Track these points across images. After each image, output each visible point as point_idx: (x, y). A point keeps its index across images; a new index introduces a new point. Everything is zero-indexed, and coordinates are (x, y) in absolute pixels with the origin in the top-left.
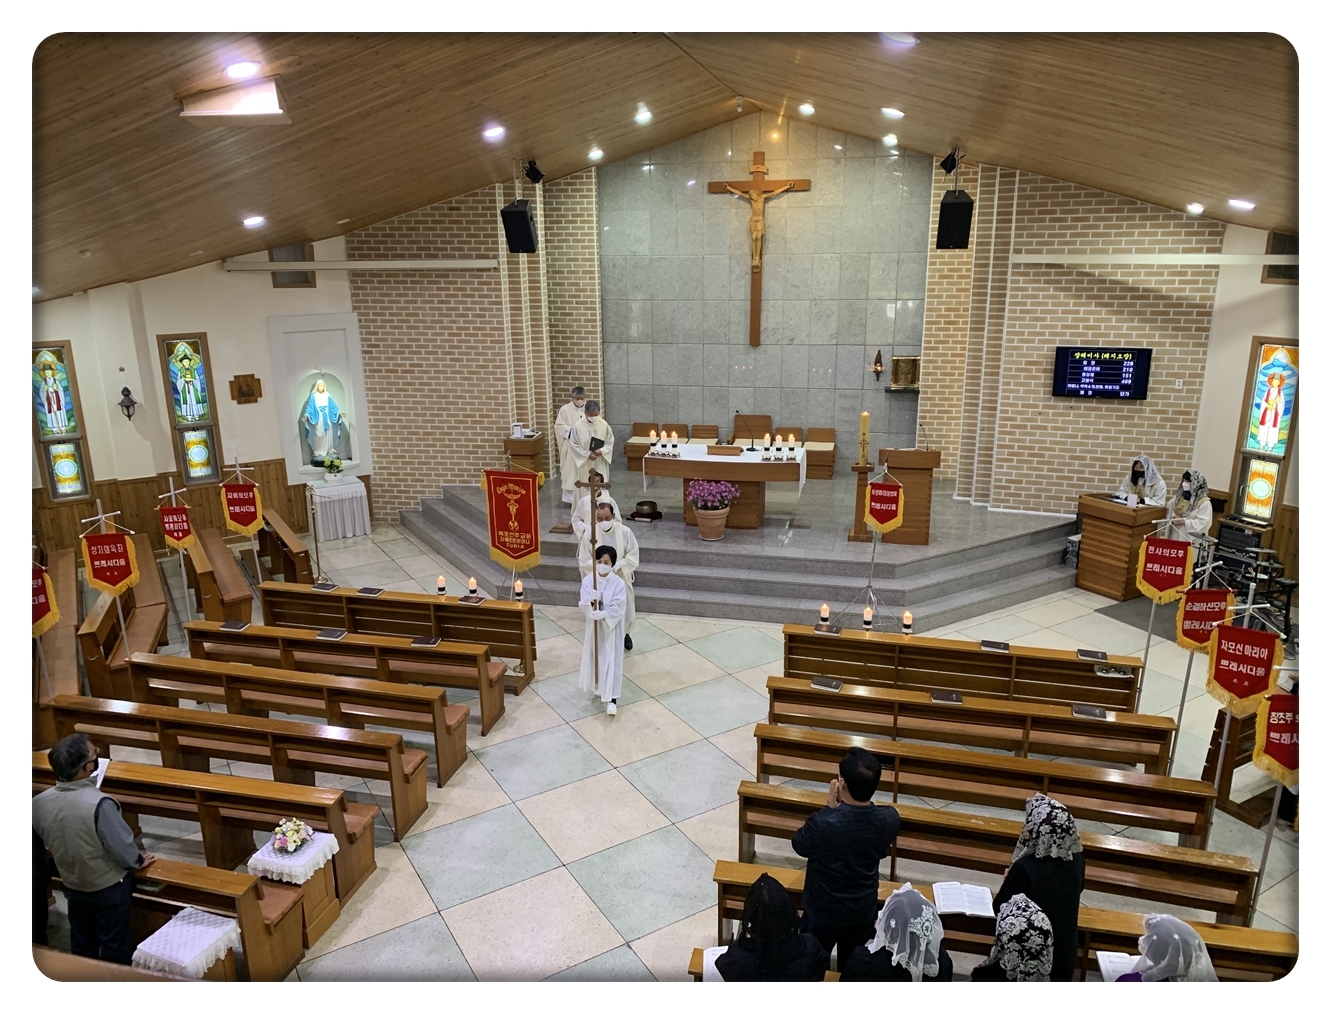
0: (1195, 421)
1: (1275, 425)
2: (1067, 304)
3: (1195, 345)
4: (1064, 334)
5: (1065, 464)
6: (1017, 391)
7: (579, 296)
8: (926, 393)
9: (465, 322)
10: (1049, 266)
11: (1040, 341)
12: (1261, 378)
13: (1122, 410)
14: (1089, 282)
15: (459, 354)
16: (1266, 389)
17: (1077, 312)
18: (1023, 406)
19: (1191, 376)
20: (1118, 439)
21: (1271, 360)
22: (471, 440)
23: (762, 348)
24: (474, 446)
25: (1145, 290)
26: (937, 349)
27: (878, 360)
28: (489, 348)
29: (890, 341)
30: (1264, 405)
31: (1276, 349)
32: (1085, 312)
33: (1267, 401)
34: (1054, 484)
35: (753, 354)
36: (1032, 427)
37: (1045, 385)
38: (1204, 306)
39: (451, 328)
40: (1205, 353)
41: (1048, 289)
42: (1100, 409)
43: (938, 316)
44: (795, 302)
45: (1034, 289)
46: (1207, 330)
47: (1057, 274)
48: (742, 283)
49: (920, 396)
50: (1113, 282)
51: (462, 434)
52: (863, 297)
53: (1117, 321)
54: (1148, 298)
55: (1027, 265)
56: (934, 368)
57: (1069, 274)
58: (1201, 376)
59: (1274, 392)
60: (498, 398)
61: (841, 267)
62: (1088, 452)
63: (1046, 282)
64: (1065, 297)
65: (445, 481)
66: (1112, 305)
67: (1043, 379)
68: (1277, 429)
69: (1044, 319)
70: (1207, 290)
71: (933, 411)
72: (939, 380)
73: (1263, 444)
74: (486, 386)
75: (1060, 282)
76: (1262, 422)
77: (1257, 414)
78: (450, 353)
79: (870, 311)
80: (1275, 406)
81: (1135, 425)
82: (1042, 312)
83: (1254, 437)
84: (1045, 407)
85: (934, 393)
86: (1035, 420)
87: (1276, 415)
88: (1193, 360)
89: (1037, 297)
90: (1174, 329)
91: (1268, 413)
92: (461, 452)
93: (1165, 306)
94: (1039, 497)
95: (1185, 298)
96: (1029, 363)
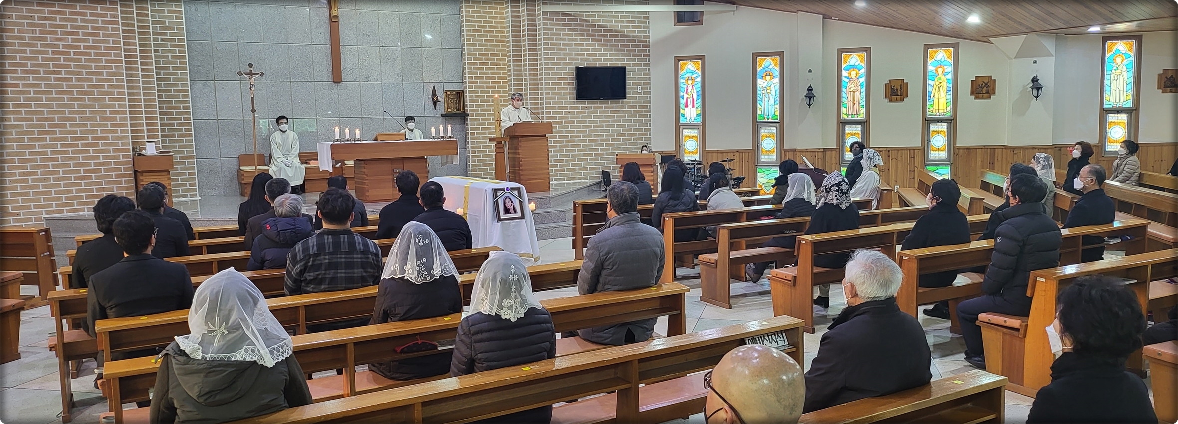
0: (649, 111)
1: (693, 106)
2: (577, 40)
3: (644, 65)
4: (577, 59)
5: (587, 146)
6: (555, 98)
7: (165, 34)
8: (473, 115)
9: (73, 40)
10: (564, 14)
11: (565, 64)
12: (681, 81)
13: (613, 107)
14: (587, 26)
15: (67, 73)
16: (685, 86)
17: (583, 45)
18: (559, 108)
19: (645, 84)
20: (613, 126)
21: (685, 69)
22: (82, 165)
23: (343, 85)
24: (86, 171)
25: (616, 31)
26: (477, 83)
27: (434, 94)
28: (105, 68)
29: (441, 79)
30: (685, 96)
31: (687, 63)
32: (587, 45)
33: (686, 93)
34: (583, 160)
35: (336, 89)
36: (566, 122)
37: (570, 93)
38: (645, 42)
39: (57, 46)
40: (649, 70)
41: (564, 30)
42: (602, 108)
43: (475, 59)
44: (367, 48)
45: (557, 30)
46: (648, 56)
47: (569, 20)
48: (322, 30)
49: (469, 118)
50: (599, 26)
51: (70, 159)
52: (418, 45)
53: (605, 50)
54: (617, 36)
55: (552, 13)
56: (476, 97)
57: (576, 20)
58: (649, 84)
59: (690, 88)
60: (115, 119)
61: (400, 22)
62: (598, 136)
63: (564, 25)
64: (575, 35)
65: (48, 213)
66: (600, 41)
67: (569, 89)
68: (694, 109)
69: (565, 50)
70: (645, 32)
71: (479, 129)
72: (480, 106)
73: (688, 118)
74: (101, 106)
75: (571, 25)
76: (686, 106)
77: (682, 101)
78: (54, 72)
79: (424, 56)
80: (691, 95)
81: (621, 117)
82: (563, 44)
83: (683, 115)
84: (571, 108)
85: (477, 115)
86: (567, 118)
87: (693, 100)
88: (645, 74)
89: (559, 35)
90: (633, 55)
91: (688, 100)
92: (69, 178)
93: (627, 41)
94: (575, 170)
95: (636, 37)
96: (559, 79)
